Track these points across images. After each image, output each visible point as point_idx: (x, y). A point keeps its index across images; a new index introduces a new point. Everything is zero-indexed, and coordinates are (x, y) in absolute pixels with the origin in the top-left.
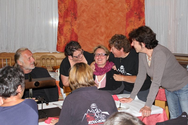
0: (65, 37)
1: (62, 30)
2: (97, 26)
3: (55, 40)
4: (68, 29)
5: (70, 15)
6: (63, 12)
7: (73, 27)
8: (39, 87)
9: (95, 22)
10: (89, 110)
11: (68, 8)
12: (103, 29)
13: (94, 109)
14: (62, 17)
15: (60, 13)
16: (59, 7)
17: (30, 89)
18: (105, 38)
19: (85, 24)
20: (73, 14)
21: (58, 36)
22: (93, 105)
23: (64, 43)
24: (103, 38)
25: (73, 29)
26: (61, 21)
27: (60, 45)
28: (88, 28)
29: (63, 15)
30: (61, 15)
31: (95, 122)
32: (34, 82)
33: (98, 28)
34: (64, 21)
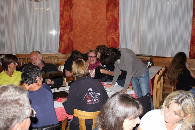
0: (64, 43)
1: (63, 38)
2: (87, 36)
3: (58, 45)
4: (67, 38)
5: (68, 28)
6: (63, 26)
7: (70, 36)
8: (52, 77)
9: (85, 33)
10: (87, 93)
11: (66, 23)
12: (90, 38)
13: (91, 92)
14: (63, 29)
15: (61, 26)
16: (60, 22)
17: (45, 79)
18: (92, 44)
19: (78, 34)
20: (70, 27)
21: (59, 42)
22: (90, 90)
23: (64, 47)
24: (90, 44)
25: (70, 37)
26: (62, 32)
27: (61, 48)
28: (81, 36)
29: (63, 27)
30: (62, 28)
31: (92, 101)
32: (49, 74)
33: (87, 37)
34: (63, 32)
